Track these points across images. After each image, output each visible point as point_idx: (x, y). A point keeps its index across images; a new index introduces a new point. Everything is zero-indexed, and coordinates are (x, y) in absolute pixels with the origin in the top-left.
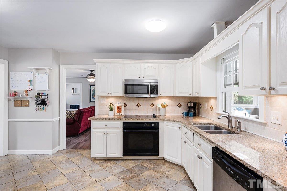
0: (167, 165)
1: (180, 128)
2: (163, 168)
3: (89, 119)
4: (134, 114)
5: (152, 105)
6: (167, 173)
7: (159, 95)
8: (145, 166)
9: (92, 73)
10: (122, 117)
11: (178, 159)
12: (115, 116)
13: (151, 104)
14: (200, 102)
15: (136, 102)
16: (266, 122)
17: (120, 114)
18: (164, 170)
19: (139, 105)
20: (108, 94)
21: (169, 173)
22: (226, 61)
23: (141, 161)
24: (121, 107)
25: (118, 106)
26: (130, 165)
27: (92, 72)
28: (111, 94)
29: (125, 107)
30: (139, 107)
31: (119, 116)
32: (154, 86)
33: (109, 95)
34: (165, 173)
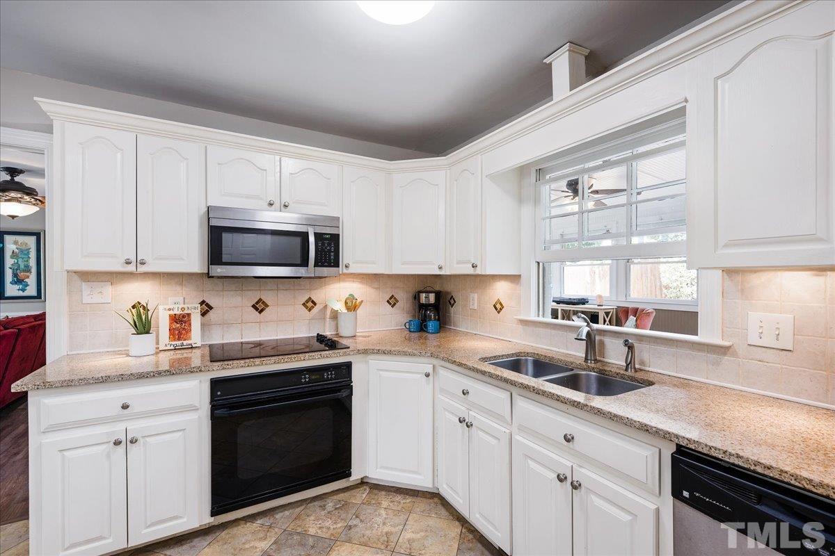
0: (385, 504)
1: (427, 375)
2: (379, 520)
3: (16, 387)
4: (243, 340)
5: (310, 304)
6: (400, 540)
7: (342, 269)
8: (312, 531)
9: (12, 179)
10: (196, 358)
11: (420, 474)
12: (162, 355)
13: (307, 301)
14: (449, 290)
15: (250, 293)
16: (726, 344)
17: (185, 343)
18: (386, 529)
19: (260, 306)
20: (128, 263)
21: (408, 535)
22: (547, 177)
23: (287, 513)
24: (189, 315)
25: (172, 312)
26: (247, 546)
27: (12, 176)
28: (143, 263)
29: (203, 314)
30: (260, 312)
31: (179, 355)
32: (326, 239)
33: (131, 268)
34: (395, 540)
